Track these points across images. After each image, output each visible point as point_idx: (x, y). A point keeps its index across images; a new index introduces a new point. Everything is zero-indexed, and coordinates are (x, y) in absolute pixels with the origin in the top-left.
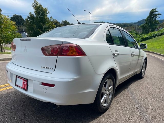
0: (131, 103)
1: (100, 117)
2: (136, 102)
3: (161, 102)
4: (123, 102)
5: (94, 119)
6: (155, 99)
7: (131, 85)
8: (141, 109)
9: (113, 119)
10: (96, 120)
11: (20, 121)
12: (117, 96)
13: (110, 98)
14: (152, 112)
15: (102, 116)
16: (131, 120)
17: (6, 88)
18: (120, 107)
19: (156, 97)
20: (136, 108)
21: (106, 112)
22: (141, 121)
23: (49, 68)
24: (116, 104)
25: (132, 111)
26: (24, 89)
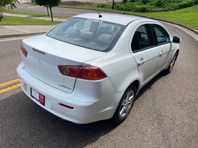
0: (151, 110)
1: (117, 127)
2: (156, 109)
3: (183, 109)
4: (142, 109)
5: (112, 130)
6: (177, 105)
7: (154, 84)
8: (160, 118)
9: (130, 130)
10: (113, 131)
11: (39, 130)
12: (137, 100)
13: (129, 107)
14: (171, 122)
15: (119, 127)
16: (148, 132)
17: (17, 85)
18: (139, 116)
19: (179, 103)
20: (155, 117)
21: (124, 122)
22: (158, 134)
23: (66, 87)
24: (135, 111)
25: (151, 121)
26: (41, 103)
